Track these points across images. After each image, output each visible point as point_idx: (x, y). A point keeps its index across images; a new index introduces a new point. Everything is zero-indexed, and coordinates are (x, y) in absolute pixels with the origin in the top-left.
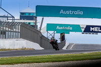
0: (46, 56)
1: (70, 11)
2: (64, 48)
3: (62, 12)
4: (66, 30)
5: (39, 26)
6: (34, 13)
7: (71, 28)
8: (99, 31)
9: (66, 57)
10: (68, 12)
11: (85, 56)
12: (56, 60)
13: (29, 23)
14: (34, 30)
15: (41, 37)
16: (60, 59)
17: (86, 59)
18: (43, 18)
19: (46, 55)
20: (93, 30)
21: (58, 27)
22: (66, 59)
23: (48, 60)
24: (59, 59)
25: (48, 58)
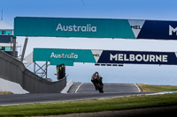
0: (32, 105)
1: (75, 27)
2: (64, 91)
3: (59, 27)
4: (67, 59)
5: (19, 54)
6: (11, 30)
7: (76, 56)
8: (125, 59)
9: (68, 107)
10: (70, 28)
11: (100, 104)
12: (50, 111)
13: (3, 48)
14: (11, 60)
15: (23, 73)
16: (58, 110)
17: (102, 110)
18: (27, 40)
19: (33, 103)
20: (114, 59)
21: (53, 55)
22: (67, 110)
23: (36, 111)
24: (54, 111)
25: (37, 109)
